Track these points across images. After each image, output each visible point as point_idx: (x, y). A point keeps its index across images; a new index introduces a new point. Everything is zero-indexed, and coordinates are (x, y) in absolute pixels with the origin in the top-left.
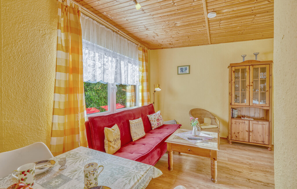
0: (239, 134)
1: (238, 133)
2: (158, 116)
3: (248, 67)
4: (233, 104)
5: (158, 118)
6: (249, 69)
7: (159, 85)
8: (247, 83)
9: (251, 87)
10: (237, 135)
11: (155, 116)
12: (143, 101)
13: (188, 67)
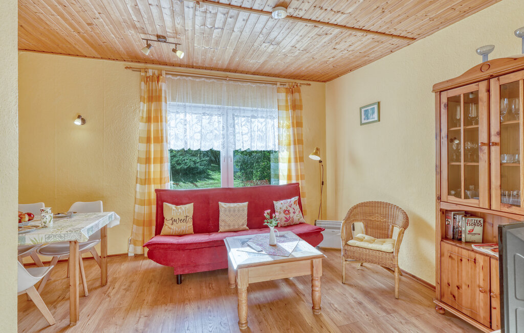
0: (460, 291)
1: (458, 288)
2: (287, 205)
3: (483, 86)
4: (444, 197)
5: (286, 209)
6: (489, 91)
7: (317, 149)
8: (483, 137)
9: (493, 148)
10: (456, 294)
11: (282, 204)
12: (289, 177)
13: (376, 107)
